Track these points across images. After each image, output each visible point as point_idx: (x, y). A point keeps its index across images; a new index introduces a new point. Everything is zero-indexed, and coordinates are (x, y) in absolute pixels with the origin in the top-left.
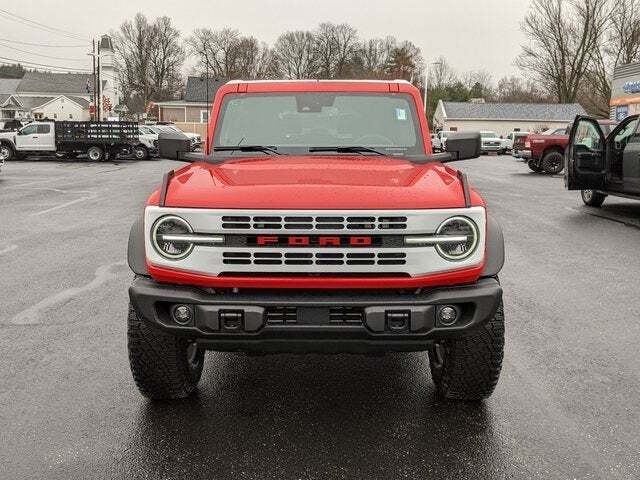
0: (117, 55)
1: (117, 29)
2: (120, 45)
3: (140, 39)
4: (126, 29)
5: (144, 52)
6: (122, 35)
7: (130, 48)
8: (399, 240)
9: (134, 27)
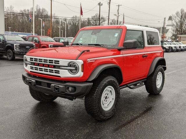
0: (173, 22)
1: (174, 14)
2: (175, 18)
3: (182, 16)
4: (177, 13)
5: (182, 20)
6: (176, 15)
7: (178, 19)
8: (59, 67)
9: (180, 13)
